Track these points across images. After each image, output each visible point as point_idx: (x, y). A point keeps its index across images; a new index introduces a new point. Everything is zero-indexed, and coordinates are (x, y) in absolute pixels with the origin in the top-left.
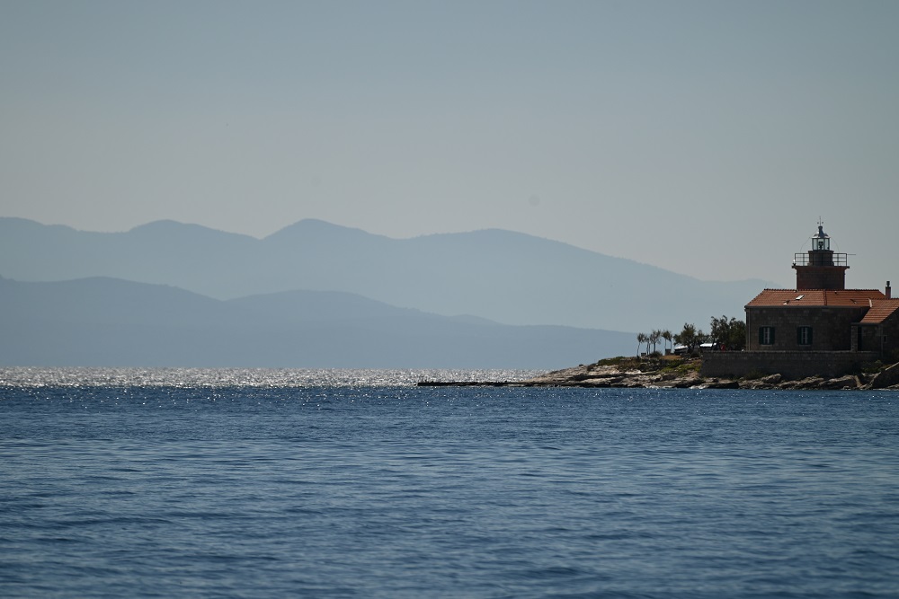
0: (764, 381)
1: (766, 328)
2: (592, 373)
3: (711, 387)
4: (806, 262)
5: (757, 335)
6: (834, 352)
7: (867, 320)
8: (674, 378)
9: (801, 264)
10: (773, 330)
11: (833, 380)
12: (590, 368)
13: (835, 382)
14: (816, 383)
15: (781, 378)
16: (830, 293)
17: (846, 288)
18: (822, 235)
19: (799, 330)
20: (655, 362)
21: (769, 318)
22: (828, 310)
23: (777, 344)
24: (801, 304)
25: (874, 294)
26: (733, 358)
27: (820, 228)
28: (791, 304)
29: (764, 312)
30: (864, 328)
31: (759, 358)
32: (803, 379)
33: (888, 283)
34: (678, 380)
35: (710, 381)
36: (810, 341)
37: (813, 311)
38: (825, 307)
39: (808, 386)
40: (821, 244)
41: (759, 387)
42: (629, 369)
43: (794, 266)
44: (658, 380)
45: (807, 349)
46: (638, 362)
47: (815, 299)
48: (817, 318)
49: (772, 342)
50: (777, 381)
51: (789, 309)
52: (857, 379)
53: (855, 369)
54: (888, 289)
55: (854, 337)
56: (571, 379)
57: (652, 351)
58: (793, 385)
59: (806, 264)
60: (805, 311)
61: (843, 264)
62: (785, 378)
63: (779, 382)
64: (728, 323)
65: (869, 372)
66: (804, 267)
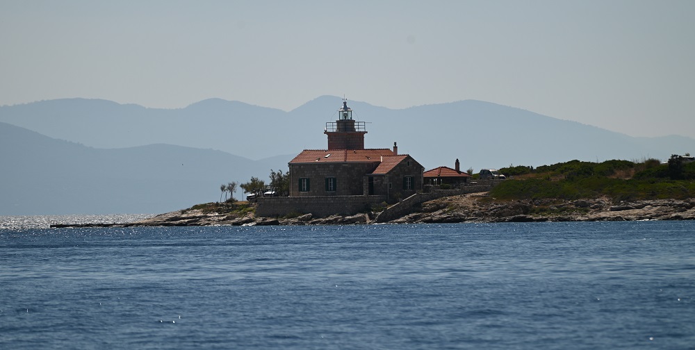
0: (299, 219)
1: (304, 179)
2: (184, 216)
3: (258, 224)
4: (333, 129)
5: (297, 184)
6: (350, 196)
7: (378, 171)
8: (234, 218)
9: (331, 131)
10: (308, 180)
11: (348, 217)
12: (183, 212)
13: (349, 219)
14: (336, 219)
15: (312, 217)
16: (350, 152)
17: (365, 148)
18: (346, 108)
19: (327, 180)
20: (228, 206)
21: (306, 172)
22: (347, 165)
23: (311, 191)
24: (328, 161)
25: (385, 152)
26: (279, 202)
27: (345, 103)
28: (321, 161)
29: (302, 167)
30: (375, 178)
31: (297, 202)
32: (327, 217)
33: (395, 143)
34: (237, 220)
35: (260, 220)
36: (335, 189)
37: (337, 166)
38: (345, 163)
39: (330, 222)
40: (346, 115)
41: (294, 223)
42: (210, 212)
43: (326, 132)
44: (224, 220)
45: (333, 194)
46: (217, 207)
47: (338, 157)
48: (339, 171)
49: (308, 190)
50: (307, 219)
51: (319, 165)
52: (367, 216)
53: (366, 209)
54: (395, 148)
55: (366, 185)
56: (168, 220)
57: (229, 197)
58: (320, 221)
59: (335, 131)
60: (331, 166)
61: (363, 130)
62: (314, 216)
63: (310, 219)
64: (282, 175)
65: (376, 211)
66: (333, 133)
